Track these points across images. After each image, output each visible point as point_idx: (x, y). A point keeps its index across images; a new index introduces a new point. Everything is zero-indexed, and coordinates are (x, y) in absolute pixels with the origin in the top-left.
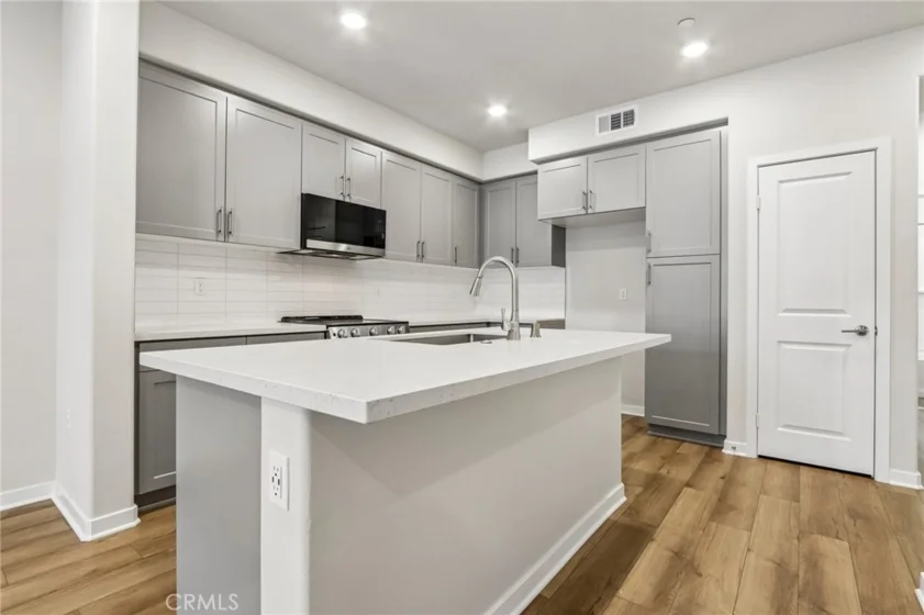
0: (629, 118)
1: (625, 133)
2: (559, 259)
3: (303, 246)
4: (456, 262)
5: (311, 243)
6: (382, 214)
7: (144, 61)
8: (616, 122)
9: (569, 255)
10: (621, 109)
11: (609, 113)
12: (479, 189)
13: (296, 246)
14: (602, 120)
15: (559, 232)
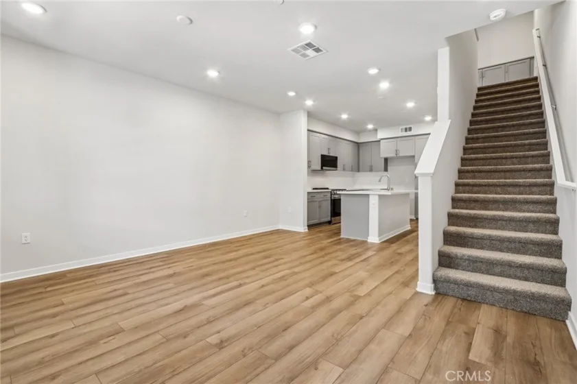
0: (410, 129)
1: (408, 133)
2: (386, 170)
3: (322, 168)
4: (352, 171)
5: (324, 168)
6: (336, 158)
7: (308, 130)
8: (406, 130)
9: (389, 168)
10: (408, 127)
11: (404, 127)
12: (358, 145)
13: (320, 169)
14: (402, 129)
15: (386, 160)
